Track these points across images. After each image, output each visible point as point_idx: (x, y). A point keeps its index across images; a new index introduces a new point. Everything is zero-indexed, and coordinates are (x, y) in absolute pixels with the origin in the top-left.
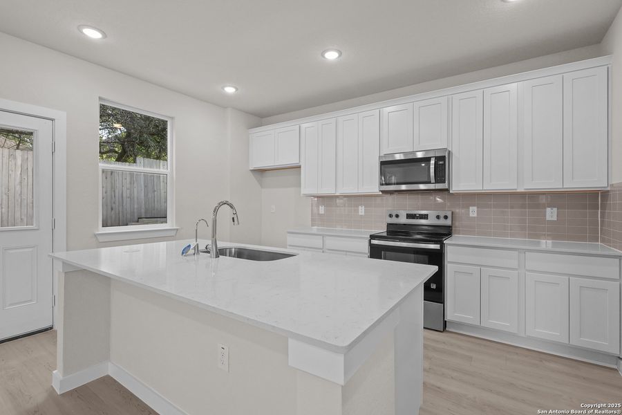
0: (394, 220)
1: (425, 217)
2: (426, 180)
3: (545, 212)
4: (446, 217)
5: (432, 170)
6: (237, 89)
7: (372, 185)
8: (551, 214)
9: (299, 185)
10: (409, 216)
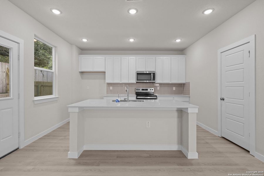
0: (138, 91)
1: (147, 90)
2: (150, 79)
3: (173, 88)
4: (152, 90)
5: (152, 77)
6: (88, 40)
7: (134, 80)
8: (174, 88)
9: (105, 79)
10: (143, 90)
